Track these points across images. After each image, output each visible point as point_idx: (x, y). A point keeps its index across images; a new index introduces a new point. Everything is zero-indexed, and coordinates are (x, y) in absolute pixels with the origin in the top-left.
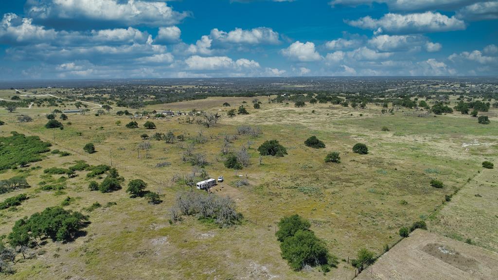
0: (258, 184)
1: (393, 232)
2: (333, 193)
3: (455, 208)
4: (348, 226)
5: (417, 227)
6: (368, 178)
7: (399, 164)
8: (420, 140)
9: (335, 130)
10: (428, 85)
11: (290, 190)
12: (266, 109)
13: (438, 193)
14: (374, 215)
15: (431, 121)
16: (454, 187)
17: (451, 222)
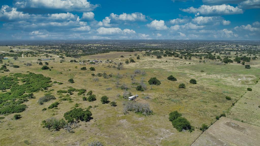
0: (153, 98)
1: (213, 118)
2: (186, 102)
3: (237, 109)
4: (195, 116)
5: (222, 116)
6: (199, 95)
7: (211, 89)
8: (219, 77)
9: (179, 71)
10: (220, 46)
11: (168, 101)
12: (143, 60)
13: (229, 102)
14: (204, 111)
15: (223, 67)
16: (236, 100)
17: (235, 114)
